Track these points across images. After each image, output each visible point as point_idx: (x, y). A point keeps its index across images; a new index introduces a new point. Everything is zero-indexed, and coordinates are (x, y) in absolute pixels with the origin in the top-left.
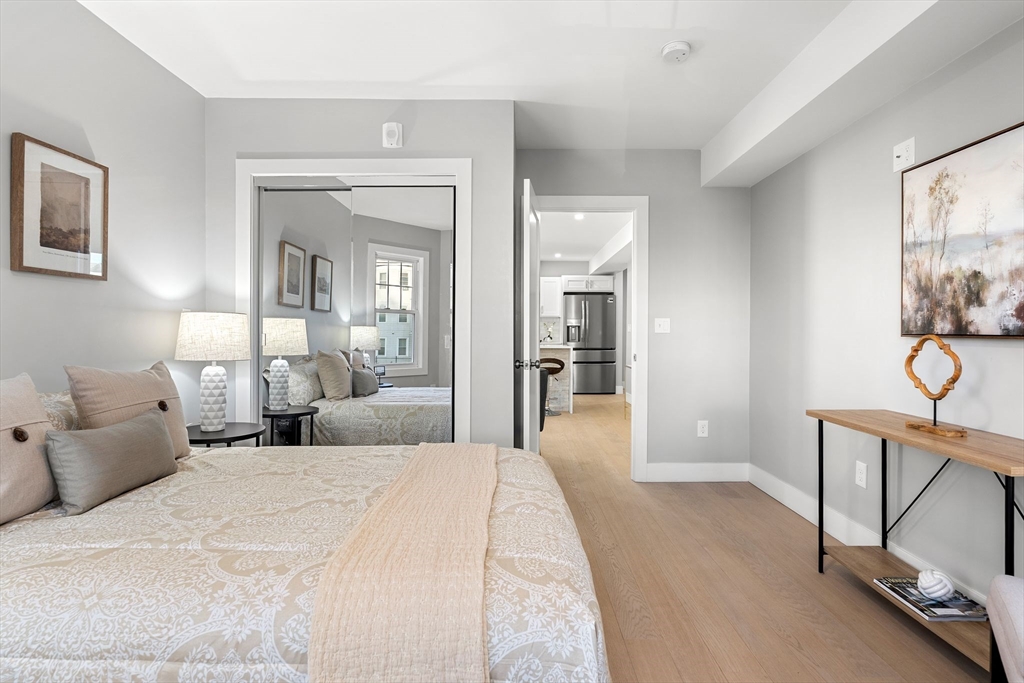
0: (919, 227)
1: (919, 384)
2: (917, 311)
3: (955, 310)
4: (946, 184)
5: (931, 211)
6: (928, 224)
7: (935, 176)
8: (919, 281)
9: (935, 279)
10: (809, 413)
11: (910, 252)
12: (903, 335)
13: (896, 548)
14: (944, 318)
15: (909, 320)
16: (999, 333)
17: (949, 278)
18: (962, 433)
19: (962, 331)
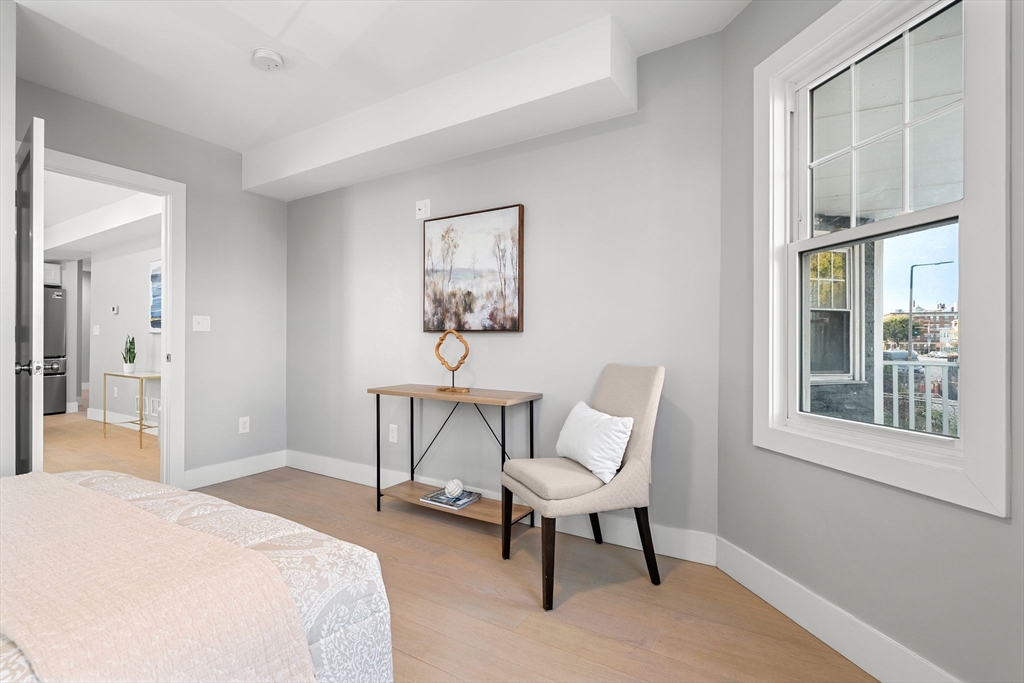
0: (435, 260)
1: (444, 363)
2: (434, 315)
3: (457, 315)
4: (452, 235)
5: (443, 251)
6: (441, 258)
7: (446, 229)
8: (435, 295)
9: (445, 295)
10: (369, 391)
11: (429, 275)
12: (425, 331)
13: (419, 478)
14: (451, 320)
15: (429, 321)
16: (481, 328)
17: (454, 295)
18: (468, 390)
19: (461, 328)
